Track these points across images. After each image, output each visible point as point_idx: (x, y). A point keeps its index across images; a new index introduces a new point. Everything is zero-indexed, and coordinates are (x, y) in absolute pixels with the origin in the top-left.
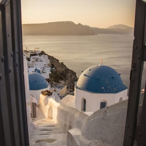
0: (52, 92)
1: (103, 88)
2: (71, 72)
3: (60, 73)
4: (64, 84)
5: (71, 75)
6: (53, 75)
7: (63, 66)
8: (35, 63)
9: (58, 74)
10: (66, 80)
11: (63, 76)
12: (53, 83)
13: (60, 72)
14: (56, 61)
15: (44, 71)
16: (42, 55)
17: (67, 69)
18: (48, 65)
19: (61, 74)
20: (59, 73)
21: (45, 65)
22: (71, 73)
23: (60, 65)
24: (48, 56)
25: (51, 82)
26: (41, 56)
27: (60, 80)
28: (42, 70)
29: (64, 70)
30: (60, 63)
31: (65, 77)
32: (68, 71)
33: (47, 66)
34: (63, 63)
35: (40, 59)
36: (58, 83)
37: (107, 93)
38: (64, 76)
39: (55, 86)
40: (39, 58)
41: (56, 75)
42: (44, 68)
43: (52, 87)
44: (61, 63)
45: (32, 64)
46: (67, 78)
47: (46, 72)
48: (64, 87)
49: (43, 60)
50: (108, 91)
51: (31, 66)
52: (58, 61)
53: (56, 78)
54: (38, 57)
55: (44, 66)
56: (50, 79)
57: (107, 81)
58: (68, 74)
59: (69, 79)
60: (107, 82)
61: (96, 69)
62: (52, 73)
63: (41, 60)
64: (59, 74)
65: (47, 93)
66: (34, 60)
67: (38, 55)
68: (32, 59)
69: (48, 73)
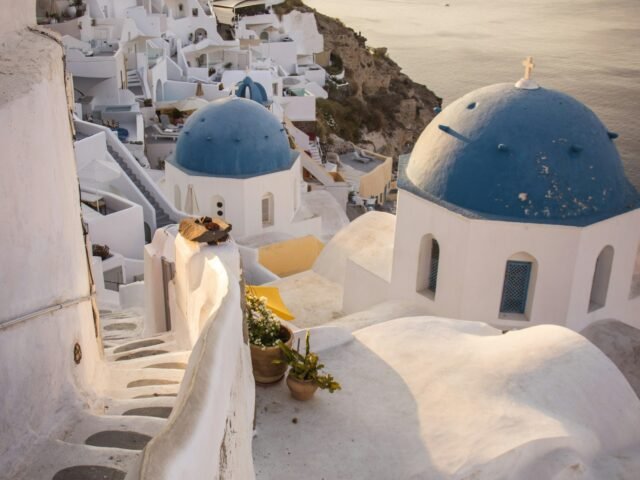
0: (230, 228)
1: (522, 196)
2: (418, 96)
3: (367, 99)
4: (384, 150)
5: (418, 109)
6: (334, 106)
7: (386, 64)
8: (256, 48)
9: (356, 100)
10: (394, 129)
11: (378, 112)
12: (330, 142)
13: (370, 95)
14: (351, 41)
15: (293, 88)
16: (288, 12)
17: (400, 78)
18: (317, 57)
19: (373, 101)
20: (361, 99)
21: (300, 57)
22: (417, 100)
23: (371, 60)
24: (319, 17)
25: (321, 137)
26: (285, 17)
27: (366, 129)
28: (284, 82)
29: (387, 82)
30: (372, 53)
31: (391, 117)
32: (405, 90)
33: (310, 62)
34: (385, 49)
35: (281, 32)
36: (356, 143)
37: (541, 219)
38: (385, 109)
39: (340, 153)
40: (276, 24)
41: (347, 104)
42: (298, 71)
43: (324, 159)
44: (375, 51)
45: (240, 55)
46: (401, 120)
47: (302, 93)
48: (383, 160)
49: (290, 37)
50: (547, 211)
51: (235, 63)
52: (361, 40)
53: (348, 118)
54: (270, 19)
55: (294, 61)
56: (321, 124)
57: (543, 162)
58: (404, 103)
59: (409, 127)
60: (547, 169)
61: (500, 102)
62: (330, 98)
63: (284, 36)
64: (365, 103)
65: (201, 230)
66: (252, 32)
67: (271, 11)
68: (241, 31)
69: (312, 95)
